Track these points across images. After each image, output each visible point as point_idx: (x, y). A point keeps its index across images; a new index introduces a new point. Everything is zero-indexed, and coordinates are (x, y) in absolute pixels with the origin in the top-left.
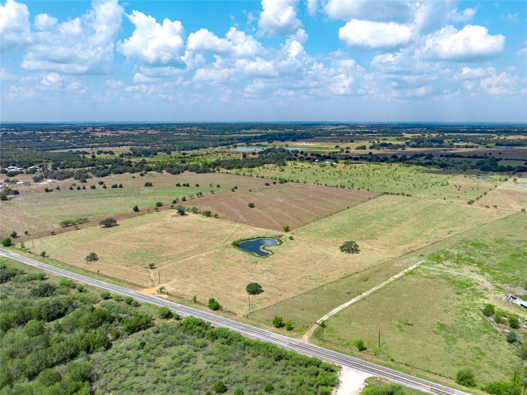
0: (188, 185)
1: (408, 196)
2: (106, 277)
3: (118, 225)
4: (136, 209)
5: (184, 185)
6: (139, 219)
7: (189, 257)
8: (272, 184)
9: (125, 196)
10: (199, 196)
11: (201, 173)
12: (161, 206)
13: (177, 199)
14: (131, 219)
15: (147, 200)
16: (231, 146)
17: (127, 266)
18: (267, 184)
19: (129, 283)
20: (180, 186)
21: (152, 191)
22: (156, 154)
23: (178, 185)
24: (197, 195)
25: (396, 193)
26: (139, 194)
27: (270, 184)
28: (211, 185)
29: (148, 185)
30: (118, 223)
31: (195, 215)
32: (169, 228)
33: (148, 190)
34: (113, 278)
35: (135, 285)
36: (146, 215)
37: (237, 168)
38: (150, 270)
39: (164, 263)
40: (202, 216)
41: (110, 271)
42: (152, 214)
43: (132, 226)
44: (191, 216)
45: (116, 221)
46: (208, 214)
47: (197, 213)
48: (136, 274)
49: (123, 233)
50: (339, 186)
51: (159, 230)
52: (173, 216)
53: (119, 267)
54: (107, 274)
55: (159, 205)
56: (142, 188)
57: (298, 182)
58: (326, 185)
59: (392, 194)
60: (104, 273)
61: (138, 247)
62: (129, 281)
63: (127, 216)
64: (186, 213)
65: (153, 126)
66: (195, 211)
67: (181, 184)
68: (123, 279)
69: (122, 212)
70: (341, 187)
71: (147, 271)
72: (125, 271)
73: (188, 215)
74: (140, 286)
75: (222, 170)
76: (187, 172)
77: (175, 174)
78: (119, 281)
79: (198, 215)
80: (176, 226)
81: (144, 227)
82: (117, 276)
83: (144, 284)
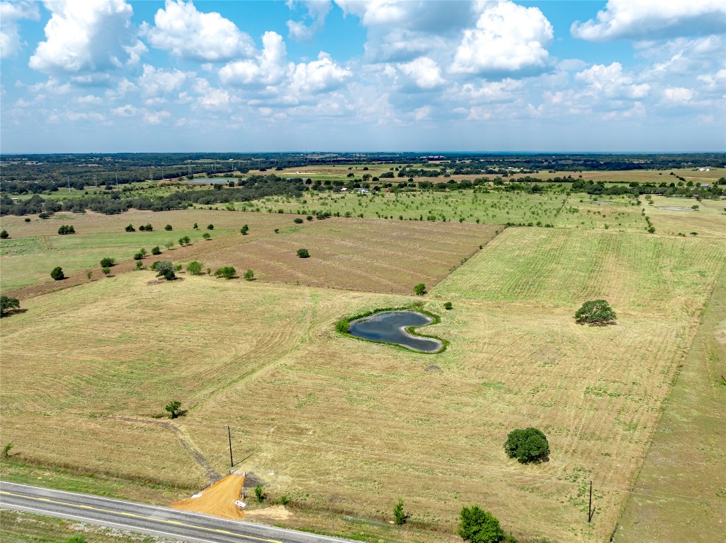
0: (149, 228)
1: (548, 226)
2: (38, 463)
3: (24, 311)
4: (58, 275)
5: (142, 229)
6: (71, 295)
7: (253, 371)
8: (305, 221)
9: (21, 252)
10: (184, 244)
11: (162, 210)
12: (111, 265)
13: (143, 252)
14: (54, 295)
15: (76, 256)
16: (184, 177)
17: (93, 416)
18: (299, 221)
19: (131, 478)
20: (134, 230)
21: (78, 241)
22: (56, 190)
23: (130, 229)
24: (181, 242)
25: (526, 224)
26: (51, 248)
27: (304, 221)
28: (196, 226)
29: (65, 231)
30: (22, 306)
31: (197, 278)
32: (155, 307)
33: (66, 240)
34: (66, 468)
35: (154, 483)
36: (86, 285)
37: (222, 202)
38: (173, 422)
39: (199, 395)
40: (214, 278)
41: (47, 442)
42: (99, 282)
43: (61, 309)
44: (190, 280)
45: (16, 302)
46: (229, 274)
47: (200, 274)
48: (135, 440)
49: (45, 327)
50: (425, 218)
51: (135, 314)
52: (150, 283)
53: (70, 423)
54: (41, 454)
55: (107, 264)
56: (55, 237)
57: (348, 215)
58: (401, 218)
59: (520, 225)
60: (27, 451)
61: (100, 359)
62: (126, 469)
63: (40, 290)
64: (177, 275)
65: (32, 158)
66: (196, 270)
67: (136, 227)
68: (102, 465)
69: (24, 283)
70: (428, 219)
71: (166, 426)
72: (95, 433)
73: (181, 279)
74: (172, 486)
75: (198, 206)
76: (132, 210)
77: (112, 214)
78: (92, 473)
79: (204, 277)
80: (171, 302)
81: (94, 311)
82: (76, 455)
83: (183, 476)
